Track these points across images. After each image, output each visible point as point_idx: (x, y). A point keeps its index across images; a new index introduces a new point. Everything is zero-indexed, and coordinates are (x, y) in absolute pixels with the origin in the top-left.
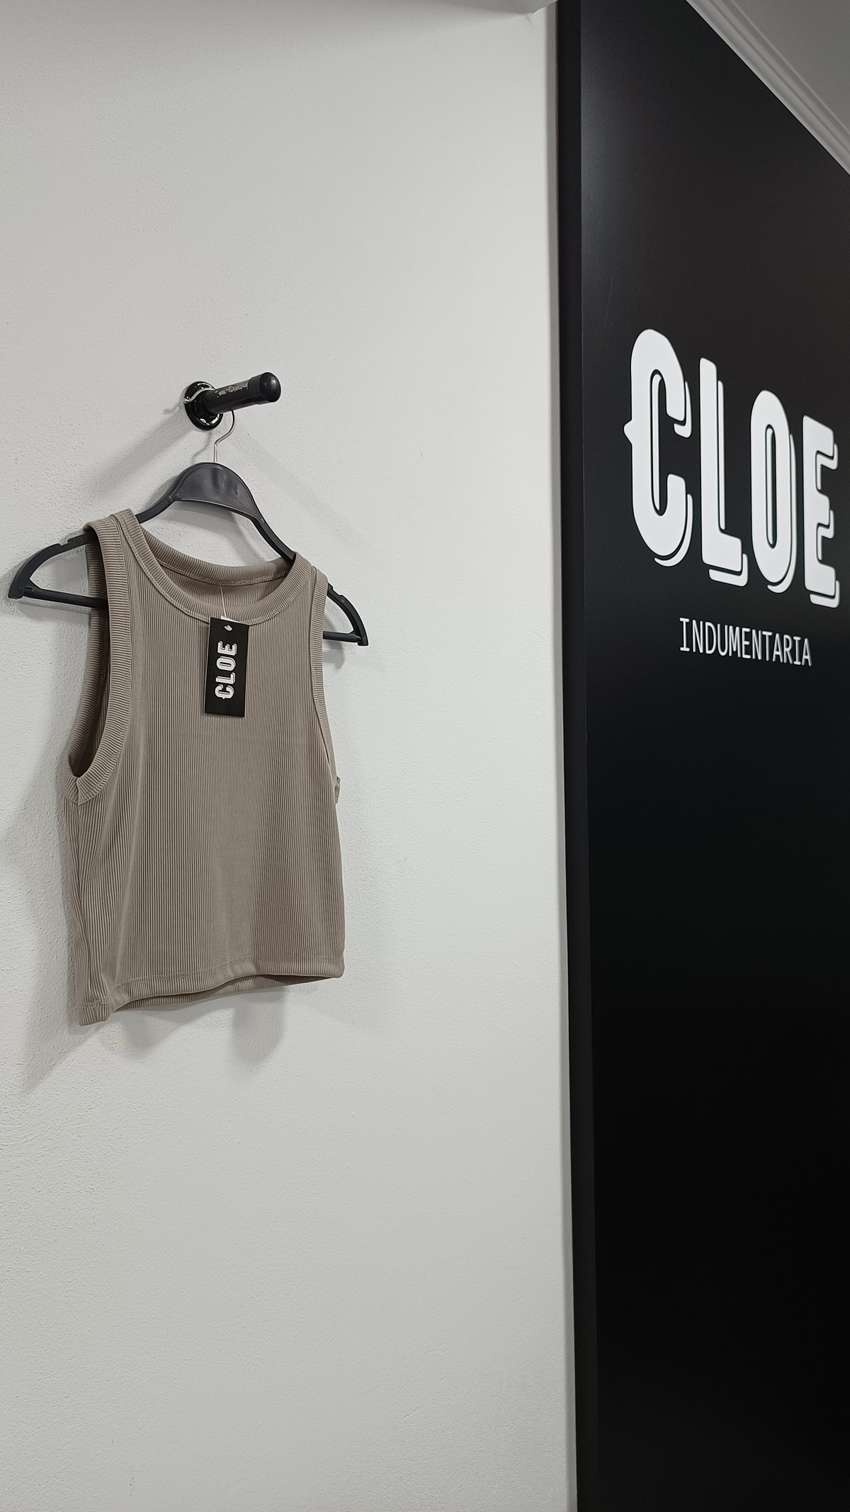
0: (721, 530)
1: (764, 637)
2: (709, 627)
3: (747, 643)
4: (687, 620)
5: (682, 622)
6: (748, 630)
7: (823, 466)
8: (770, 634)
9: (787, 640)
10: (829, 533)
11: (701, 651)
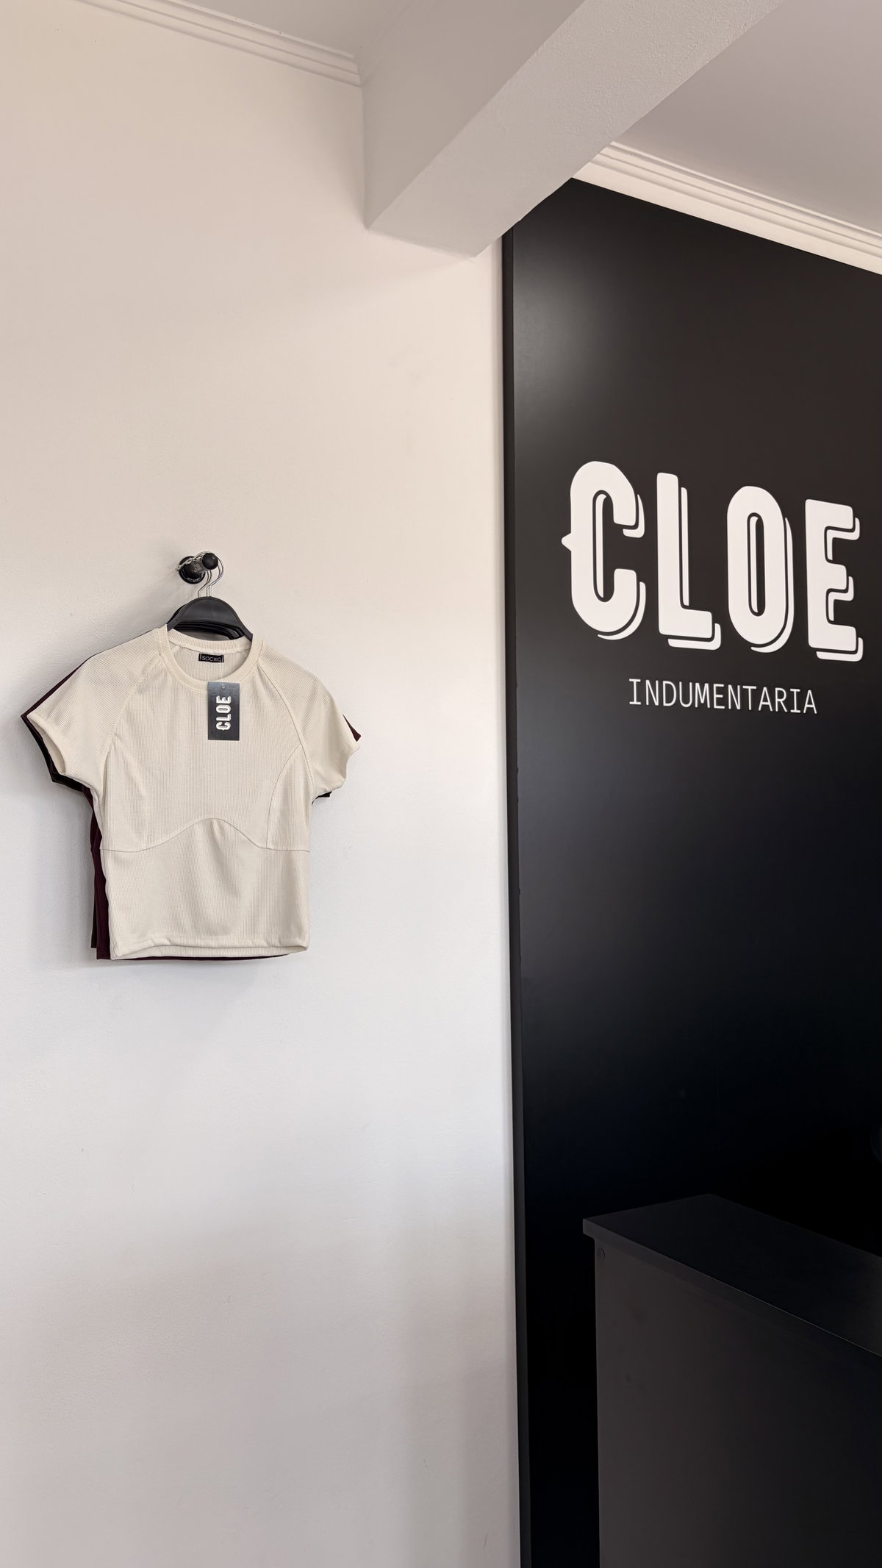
0: (684, 606)
1: (744, 692)
2: (667, 685)
3: (721, 696)
4: (639, 681)
5: (633, 682)
6: (722, 685)
7: (835, 540)
8: (755, 688)
9: (779, 691)
10: (849, 597)
11: (657, 703)
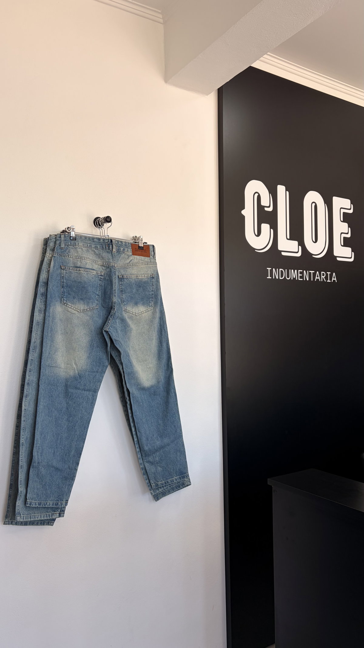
0: (287, 239)
1: (310, 274)
2: (281, 271)
3: (301, 275)
4: (271, 269)
5: (268, 269)
6: (302, 271)
7: (344, 213)
8: (314, 272)
9: (323, 273)
10: (349, 236)
11: (277, 278)
